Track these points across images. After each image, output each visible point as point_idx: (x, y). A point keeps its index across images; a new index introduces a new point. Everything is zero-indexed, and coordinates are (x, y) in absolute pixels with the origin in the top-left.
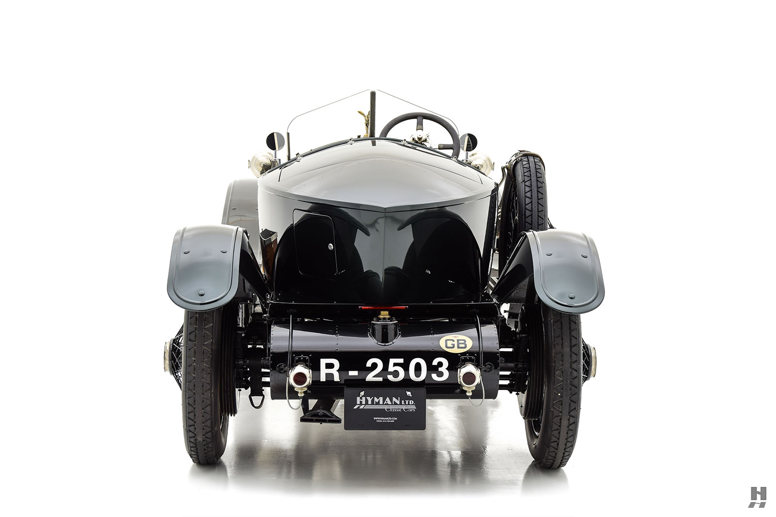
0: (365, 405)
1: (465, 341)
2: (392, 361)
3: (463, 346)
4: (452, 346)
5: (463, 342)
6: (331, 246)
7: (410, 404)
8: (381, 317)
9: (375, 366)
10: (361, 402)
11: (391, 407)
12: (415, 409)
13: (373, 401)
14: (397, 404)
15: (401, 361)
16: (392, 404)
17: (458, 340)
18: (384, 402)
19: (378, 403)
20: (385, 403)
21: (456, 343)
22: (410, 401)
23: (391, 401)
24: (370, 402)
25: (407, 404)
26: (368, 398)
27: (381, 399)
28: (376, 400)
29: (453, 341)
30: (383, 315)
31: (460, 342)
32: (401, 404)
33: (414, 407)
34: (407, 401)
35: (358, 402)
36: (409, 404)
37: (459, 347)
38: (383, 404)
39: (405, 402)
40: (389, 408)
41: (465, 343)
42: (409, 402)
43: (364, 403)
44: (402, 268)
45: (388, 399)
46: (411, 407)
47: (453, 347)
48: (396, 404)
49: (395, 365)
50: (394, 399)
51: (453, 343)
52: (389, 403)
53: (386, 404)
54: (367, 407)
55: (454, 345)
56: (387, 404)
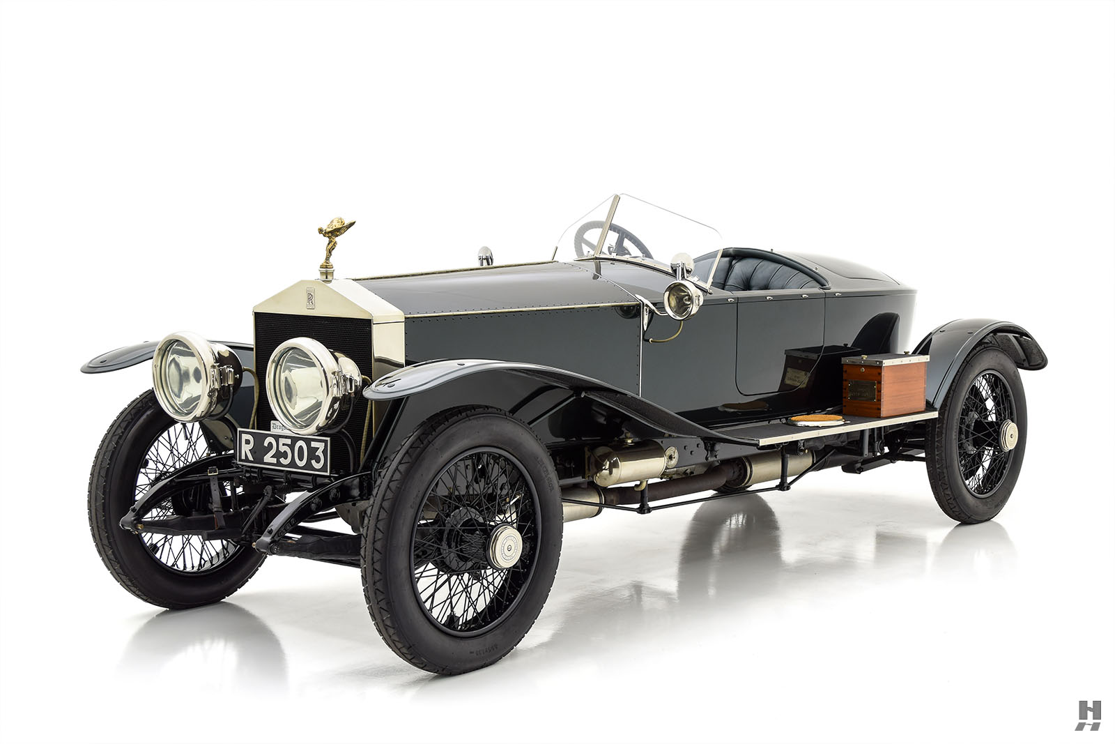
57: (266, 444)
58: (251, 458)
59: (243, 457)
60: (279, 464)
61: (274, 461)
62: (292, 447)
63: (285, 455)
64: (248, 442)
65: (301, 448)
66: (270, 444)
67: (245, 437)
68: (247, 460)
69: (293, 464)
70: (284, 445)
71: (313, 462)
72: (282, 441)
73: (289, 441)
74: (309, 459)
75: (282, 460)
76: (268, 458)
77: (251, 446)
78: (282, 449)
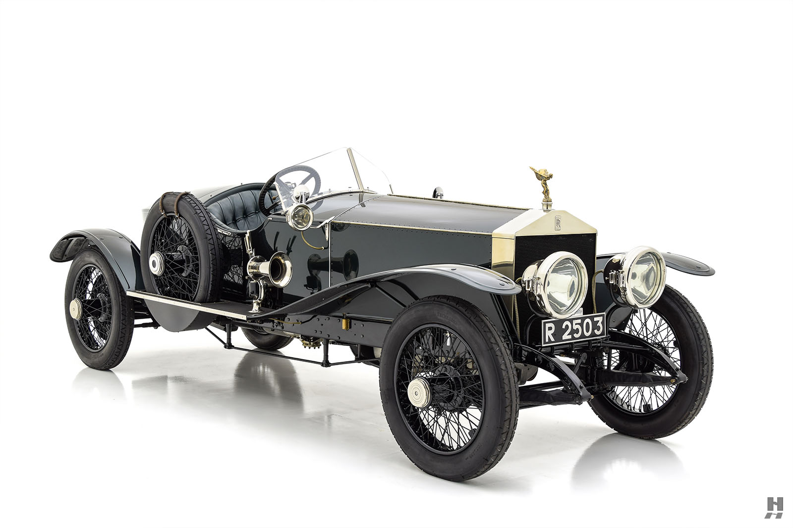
57: (564, 327)
58: (553, 339)
59: (547, 341)
60: (573, 338)
61: (570, 337)
62: (581, 325)
63: (577, 331)
64: (550, 329)
65: (588, 323)
66: (567, 326)
67: (548, 325)
68: (550, 341)
69: (583, 336)
70: (576, 324)
71: (596, 331)
72: (575, 322)
73: (579, 321)
74: (593, 330)
75: (576, 336)
76: (566, 336)
77: (552, 331)
78: (575, 327)
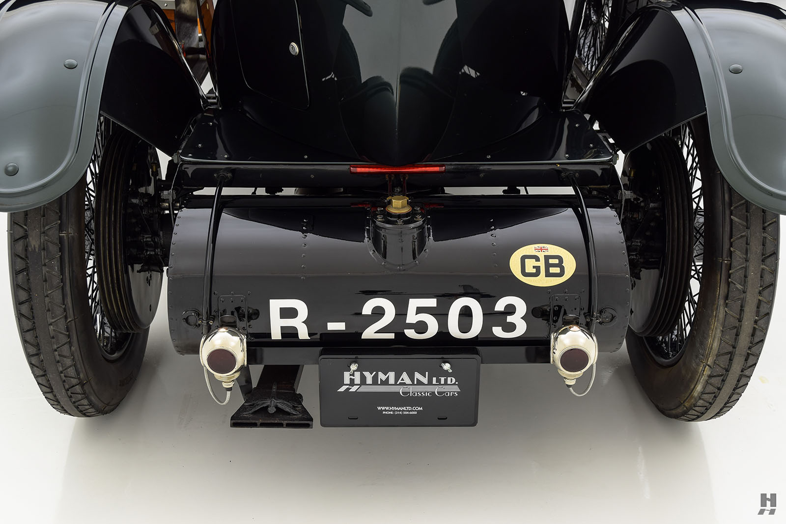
0: (360, 385)
1: (560, 259)
2: (414, 303)
3: (557, 270)
4: (534, 271)
5: (556, 261)
6: (295, 48)
7: (449, 382)
8: (392, 210)
9: (379, 313)
10: (352, 381)
11: (411, 389)
12: (458, 393)
13: (375, 379)
14: (422, 384)
15: (432, 302)
16: (413, 384)
17: (547, 258)
18: (396, 380)
19: (386, 383)
20: (400, 381)
21: (542, 264)
22: (449, 379)
23: (412, 377)
24: (369, 380)
25: (443, 382)
26: (367, 374)
27: (392, 375)
28: (382, 376)
29: (537, 259)
30: (395, 208)
31: (551, 261)
32: (430, 383)
33: (456, 389)
34: (443, 379)
35: (347, 380)
36: (446, 383)
37: (548, 274)
38: (396, 384)
39: (438, 381)
40: (406, 390)
41: (560, 265)
42: (446, 380)
43: (357, 380)
44: (431, 70)
45: (405, 376)
46: (451, 387)
47: (537, 274)
48: (420, 383)
49: (420, 310)
50: (417, 375)
51: (537, 264)
52: (407, 380)
53: (401, 384)
54: (364, 389)
55: (538, 268)
56: (404, 384)
